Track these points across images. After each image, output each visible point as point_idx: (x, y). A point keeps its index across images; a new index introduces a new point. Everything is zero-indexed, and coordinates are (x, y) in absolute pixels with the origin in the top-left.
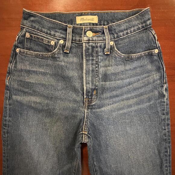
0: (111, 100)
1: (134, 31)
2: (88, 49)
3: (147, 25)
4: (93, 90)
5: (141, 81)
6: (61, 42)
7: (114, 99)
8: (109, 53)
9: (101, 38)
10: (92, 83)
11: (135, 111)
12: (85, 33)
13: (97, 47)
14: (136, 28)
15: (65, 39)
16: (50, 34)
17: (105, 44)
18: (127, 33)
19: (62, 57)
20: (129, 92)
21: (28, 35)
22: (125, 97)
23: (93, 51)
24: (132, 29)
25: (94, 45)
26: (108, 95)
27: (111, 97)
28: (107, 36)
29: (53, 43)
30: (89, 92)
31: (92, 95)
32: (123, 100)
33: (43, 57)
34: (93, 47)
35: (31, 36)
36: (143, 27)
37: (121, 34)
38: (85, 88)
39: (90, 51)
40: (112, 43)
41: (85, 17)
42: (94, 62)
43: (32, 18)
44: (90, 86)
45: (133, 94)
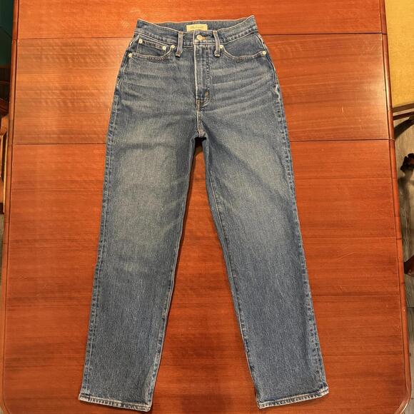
0: (224, 102)
1: (242, 35)
2: (199, 50)
3: (253, 30)
4: (206, 91)
5: (254, 84)
6: (173, 47)
7: (227, 101)
8: (219, 55)
9: (211, 41)
10: (204, 84)
11: (250, 114)
12: (196, 37)
13: (207, 49)
14: (243, 33)
15: (176, 44)
16: (162, 40)
17: (215, 47)
18: (236, 38)
19: (174, 59)
20: (242, 95)
21: (141, 41)
22: (237, 100)
23: (203, 52)
24: (240, 34)
25: (204, 46)
26: (220, 96)
27: (223, 99)
28: (217, 40)
29: (164, 48)
30: (201, 93)
31: (203, 97)
32: (236, 103)
33: (155, 61)
34: (203, 49)
35: (144, 42)
36: (250, 31)
37: (230, 38)
38: (197, 88)
39: (201, 52)
40: (221, 47)
41: (195, 26)
42: (205, 63)
43: (145, 27)
44: (201, 86)
45: (246, 97)
